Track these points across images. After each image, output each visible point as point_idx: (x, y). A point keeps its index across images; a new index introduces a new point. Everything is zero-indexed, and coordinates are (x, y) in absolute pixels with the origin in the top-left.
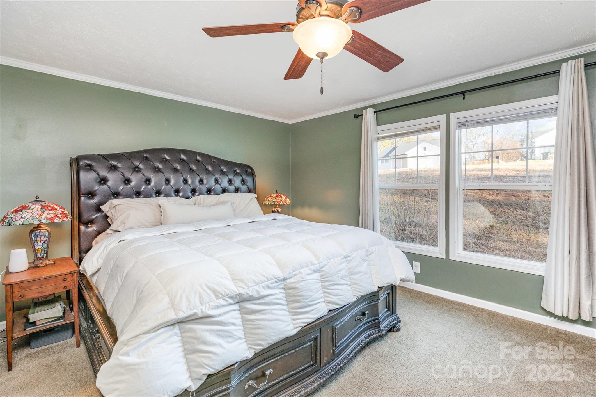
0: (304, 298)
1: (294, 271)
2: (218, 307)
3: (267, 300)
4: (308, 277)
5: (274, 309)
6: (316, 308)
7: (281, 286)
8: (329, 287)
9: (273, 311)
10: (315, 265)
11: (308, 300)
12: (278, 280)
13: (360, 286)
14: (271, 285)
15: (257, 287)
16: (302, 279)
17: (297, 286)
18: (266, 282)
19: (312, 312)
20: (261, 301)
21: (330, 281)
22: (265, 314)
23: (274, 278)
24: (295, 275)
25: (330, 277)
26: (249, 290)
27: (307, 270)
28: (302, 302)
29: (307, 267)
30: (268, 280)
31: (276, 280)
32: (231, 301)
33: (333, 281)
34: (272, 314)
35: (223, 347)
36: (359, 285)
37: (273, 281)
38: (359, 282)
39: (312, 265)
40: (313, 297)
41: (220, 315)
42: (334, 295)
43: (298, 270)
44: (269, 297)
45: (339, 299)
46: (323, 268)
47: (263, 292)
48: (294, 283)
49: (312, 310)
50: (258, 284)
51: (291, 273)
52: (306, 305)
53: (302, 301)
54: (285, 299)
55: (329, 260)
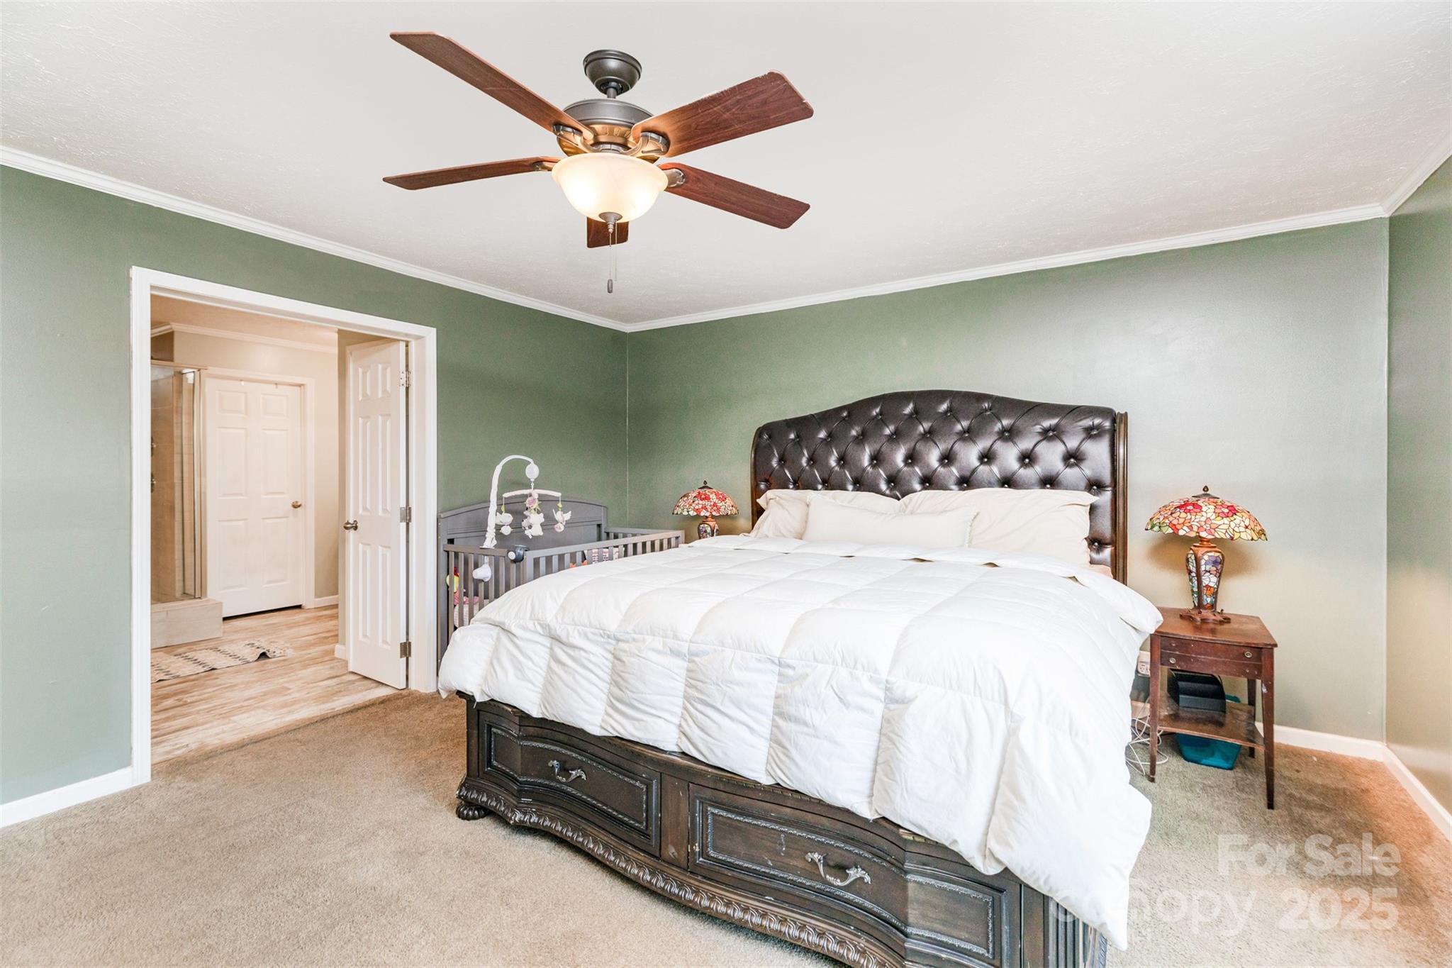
0: (628, 686)
1: (635, 633)
2: (525, 629)
3: (576, 653)
4: (652, 655)
5: (579, 674)
6: (643, 720)
7: (608, 647)
8: (694, 701)
9: (577, 677)
10: (679, 640)
11: (634, 696)
12: (604, 633)
13: (787, 756)
14: (590, 636)
15: (570, 628)
16: (637, 652)
17: (624, 659)
18: (586, 627)
19: (636, 723)
20: (571, 652)
21: (700, 691)
22: (566, 672)
23: (598, 626)
24: (634, 640)
25: (701, 682)
26: (560, 627)
27: (658, 643)
28: (624, 692)
29: (663, 637)
30: (591, 626)
31: (601, 631)
32: (539, 629)
33: (708, 696)
34: (574, 678)
35: (507, 676)
36: (786, 752)
37: (596, 631)
38: (788, 747)
39: (673, 638)
40: (644, 695)
41: (522, 639)
42: (698, 726)
43: (643, 634)
44: (582, 652)
45: (704, 740)
46: (697, 655)
47: (575, 638)
48: (625, 651)
49: (637, 720)
50: (575, 625)
51: (628, 633)
52: (627, 701)
53: (624, 690)
54: (609, 671)
55: (720, 648)
